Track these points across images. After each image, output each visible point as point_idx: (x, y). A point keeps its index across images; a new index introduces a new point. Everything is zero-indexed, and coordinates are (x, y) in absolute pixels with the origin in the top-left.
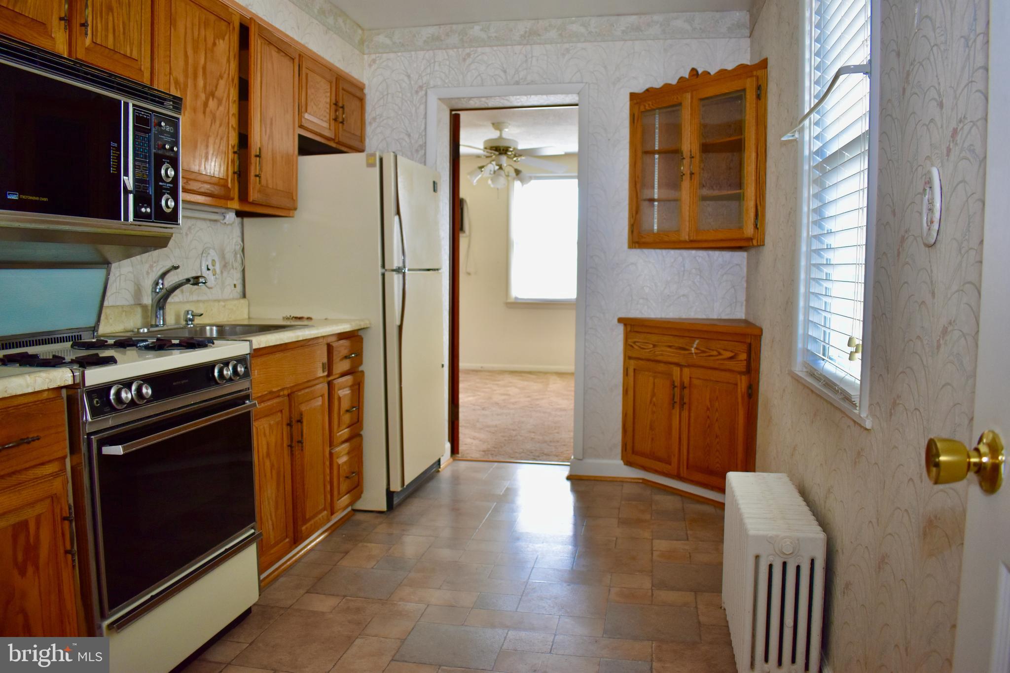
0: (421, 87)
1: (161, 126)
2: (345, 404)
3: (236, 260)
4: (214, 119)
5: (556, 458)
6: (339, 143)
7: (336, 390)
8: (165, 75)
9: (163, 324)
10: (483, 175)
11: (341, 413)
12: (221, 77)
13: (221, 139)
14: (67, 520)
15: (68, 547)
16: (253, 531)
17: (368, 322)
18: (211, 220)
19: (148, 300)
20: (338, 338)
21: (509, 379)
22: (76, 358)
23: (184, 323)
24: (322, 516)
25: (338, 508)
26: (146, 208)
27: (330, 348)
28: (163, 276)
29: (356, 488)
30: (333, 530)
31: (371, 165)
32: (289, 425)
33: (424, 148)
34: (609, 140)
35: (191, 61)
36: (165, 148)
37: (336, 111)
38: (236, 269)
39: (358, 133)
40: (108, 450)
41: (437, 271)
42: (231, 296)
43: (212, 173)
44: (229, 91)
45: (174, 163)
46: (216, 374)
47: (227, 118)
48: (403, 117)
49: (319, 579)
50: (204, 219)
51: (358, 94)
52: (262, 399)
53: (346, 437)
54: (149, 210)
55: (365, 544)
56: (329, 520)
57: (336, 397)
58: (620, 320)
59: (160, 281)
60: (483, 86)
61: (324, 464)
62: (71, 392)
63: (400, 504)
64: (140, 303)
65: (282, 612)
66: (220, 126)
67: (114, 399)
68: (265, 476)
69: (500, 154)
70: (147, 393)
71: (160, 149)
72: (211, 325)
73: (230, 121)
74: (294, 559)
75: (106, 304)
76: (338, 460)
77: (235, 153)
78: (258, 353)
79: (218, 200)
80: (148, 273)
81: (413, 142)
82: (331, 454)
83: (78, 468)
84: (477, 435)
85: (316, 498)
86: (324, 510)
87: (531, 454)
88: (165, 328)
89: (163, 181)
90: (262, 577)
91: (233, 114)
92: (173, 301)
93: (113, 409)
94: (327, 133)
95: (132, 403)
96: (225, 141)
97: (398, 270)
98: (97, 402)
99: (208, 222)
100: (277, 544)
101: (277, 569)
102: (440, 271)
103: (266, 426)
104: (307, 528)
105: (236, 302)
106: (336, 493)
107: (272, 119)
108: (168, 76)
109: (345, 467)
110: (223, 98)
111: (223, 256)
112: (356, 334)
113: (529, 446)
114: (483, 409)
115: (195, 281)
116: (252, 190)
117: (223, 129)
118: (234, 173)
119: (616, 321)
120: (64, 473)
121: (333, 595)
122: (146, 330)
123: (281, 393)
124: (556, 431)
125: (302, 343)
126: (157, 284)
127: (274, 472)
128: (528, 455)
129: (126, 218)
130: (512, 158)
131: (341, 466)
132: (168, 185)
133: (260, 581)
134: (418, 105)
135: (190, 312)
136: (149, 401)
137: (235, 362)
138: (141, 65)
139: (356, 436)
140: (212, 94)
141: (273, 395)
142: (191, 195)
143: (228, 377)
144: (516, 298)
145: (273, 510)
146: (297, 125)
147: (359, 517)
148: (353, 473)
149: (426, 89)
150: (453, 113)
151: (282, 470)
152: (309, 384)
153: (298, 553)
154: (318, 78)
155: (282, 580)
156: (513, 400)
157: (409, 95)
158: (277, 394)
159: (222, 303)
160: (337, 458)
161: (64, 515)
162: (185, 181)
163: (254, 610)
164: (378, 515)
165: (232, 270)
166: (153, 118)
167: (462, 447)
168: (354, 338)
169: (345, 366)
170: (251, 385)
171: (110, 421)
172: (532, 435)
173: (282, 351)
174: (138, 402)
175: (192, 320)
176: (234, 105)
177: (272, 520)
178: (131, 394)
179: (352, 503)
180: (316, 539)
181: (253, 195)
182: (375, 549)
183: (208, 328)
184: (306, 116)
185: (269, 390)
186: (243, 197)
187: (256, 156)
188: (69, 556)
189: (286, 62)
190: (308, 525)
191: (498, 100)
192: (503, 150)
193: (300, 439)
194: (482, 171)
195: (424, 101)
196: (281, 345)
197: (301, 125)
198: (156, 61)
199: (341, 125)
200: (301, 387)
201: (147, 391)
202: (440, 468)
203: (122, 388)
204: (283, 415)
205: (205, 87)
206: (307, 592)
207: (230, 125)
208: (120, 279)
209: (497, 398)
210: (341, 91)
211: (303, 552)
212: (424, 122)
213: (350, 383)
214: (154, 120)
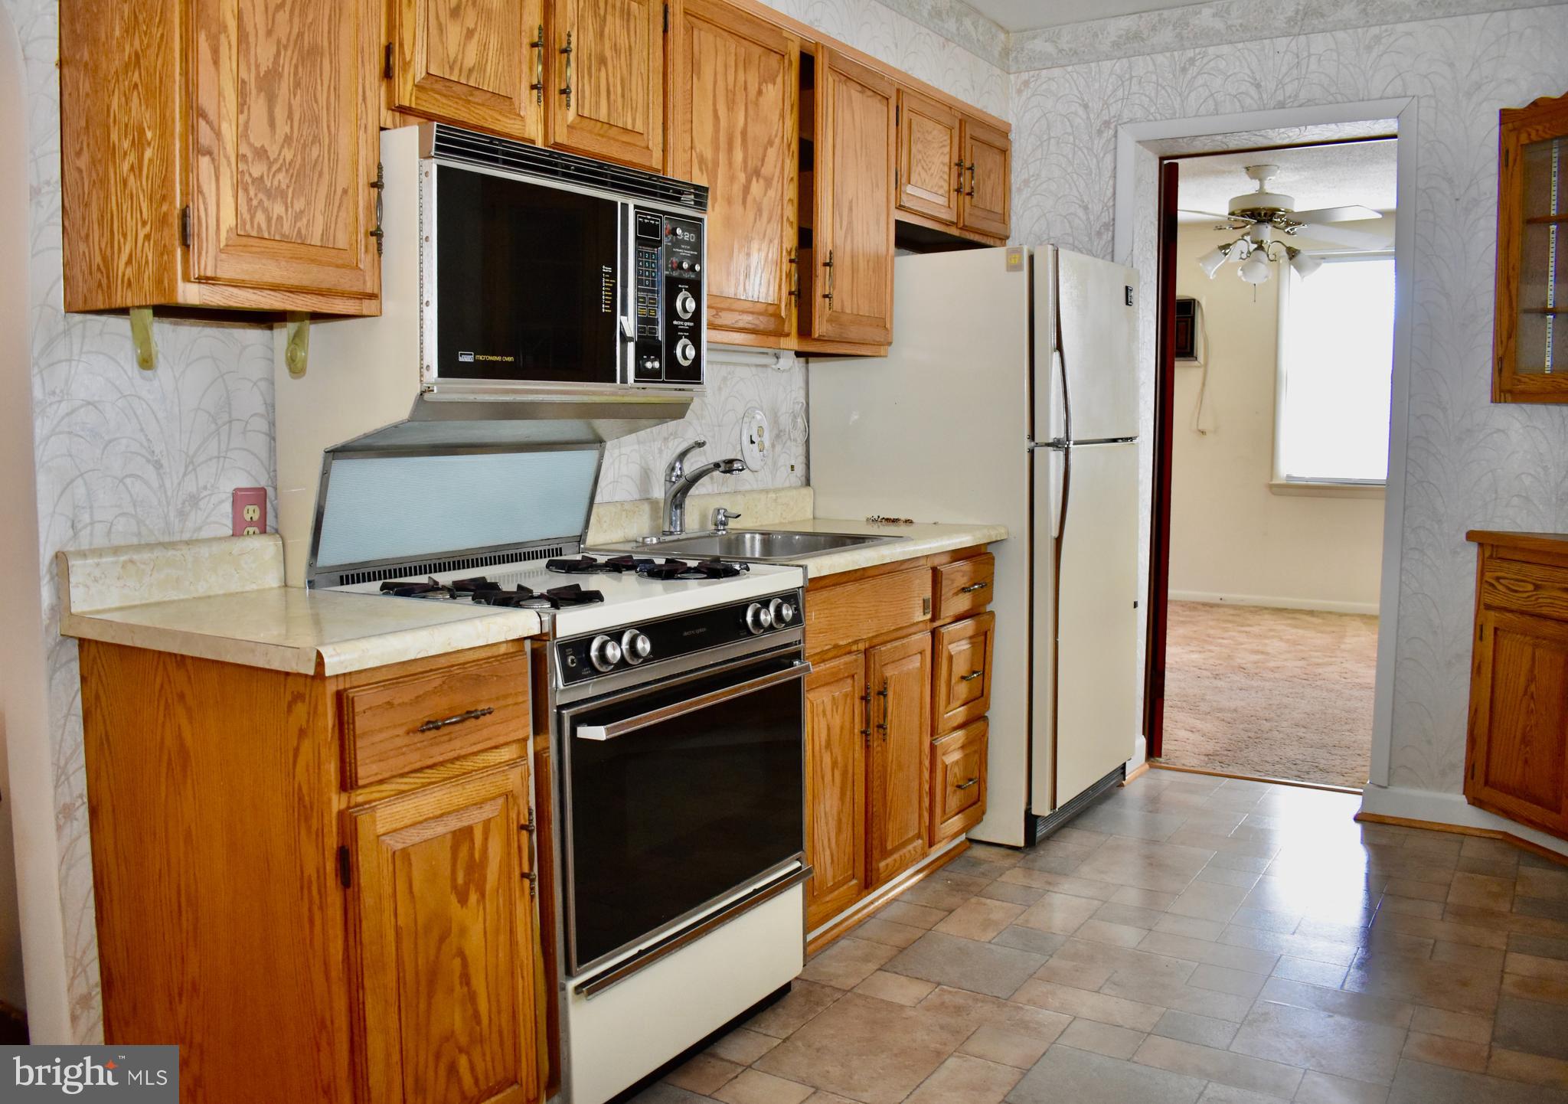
0: (1107, 124)
1: (676, 234)
2: (961, 667)
3: (795, 427)
4: (760, 211)
5: (1341, 779)
6: (964, 228)
7: (945, 642)
8: (684, 151)
9: (681, 531)
10: (1228, 259)
11: (953, 681)
12: (770, 143)
13: (771, 241)
14: (527, 830)
15: (526, 870)
16: (798, 864)
17: (1003, 531)
18: (757, 366)
19: (659, 492)
20: (952, 557)
21: (1269, 622)
22: (548, 591)
23: (713, 527)
24: (915, 848)
25: (942, 836)
26: (653, 361)
27: (936, 573)
28: (682, 456)
29: (975, 805)
30: (934, 869)
31: (1014, 268)
32: (865, 699)
33: (1111, 228)
34: (1457, 200)
35: (723, 123)
36: (682, 268)
37: (959, 175)
38: (795, 440)
39: (998, 209)
40: (586, 732)
41: (1129, 442)
42: (787, 484)
43: (756, 296)
44: (783, 161)
45: (695, 289)
46: (749, 619)
47: (780, 207)
48: (1075, 176)
49: (902, 950)
50: (748, 365)
51: (998, 143)
52: (822, 657)
53: (960, 720)
54: (657, 365)
55: (983, 900)
56: (925, 855)
57: (945, 655)
58: (1471, 536)
59: (678, 465)
60: (1217, 114)
61: (921, 763)
62: (537, 645)
63: (1048, 837)
64: (648, 496)
65: (838, 995)
66: (769, 221)
67: (596, 657)
68: (823, 778)
69: (1260, 222)
70: (644, 648)
71: (676, 270)
72: (753, 532)
73: (785, 211)
74: (865, 911)
75: (598, 499)
76: (944, 758)
77: (791, 261)
78: (816, 584)
79: (765, 337)
80: (661, 451)
81: (1092, 218)
82: (933, 748)
83: (545, 755)
84: (1198, 724)
85: (905, 817)
86: (918, 838)
87: (1294, 767)
88: (683, 536)
89: (680, 319)
90: (810, 937)
91: (790, 200)
92: (697, 492)
93: (596, 672)
94: (944, 215)
95: (622, 664)
96: (776, 246)
97: (1056, 444)
98: (573, 662)
99: (754, 369)
100: (836, 886)
101: (836, 926)
102: (1134, 441)
103: (827, 700)
104: (887, 865)
105: (794, 492)
106: (938, 810)
107: (851, 202)
108: (689, 152)
109: (956, 770)
110: (773, 176)
111: (775, 419)
112: (983, 550)
113: (1292, 752)
114: (1216, 677)
115: (728, 466)
116: (817, 320)
117: (775, 226)
118: (791, 293)
119: (1463, 536)
120: (525, 762)
121: (921, 979)
122: (655, 541)
123: (854, 648)
124: (1348, 727)
125: (889, 568)
126: (673, 469)
127: (837, 773)
128: (1289, 768)
129: (624, 380)
130: (1283, 229)
131: (949, 768)
132: (686, 324)
133: (806, 945)
134: (1101, 155)
135: (722, 511)
136: (647, 660)
137: (780, 601)
138: (648, 140)
139: (977, 719)
140: (757, 173)
141: (838, 651)
142: (723, 332)
143: (766, 625)
144: (1289, 477)
145: (833, 835)
146: (893, 205)
147: (978, 852)
148: (970, 780)
149: (1116, 127)
150: (1166, 162)
151: (851, 771)
152: (900, 633)
153: (872, 903)
154: (929, 125)
155: (843, 943)
156: (1272, 664)
157: (1086, 138)
158: (847, 650)
159: (772, 495)
160: (944, 754)
161: (522, 822)
162: (714, 312)
163: (795, 988)
164: (1010, 852)
165: (789, 443)
166: (664, 221)
167: (1166, 746)
168: (979, 556)
169: (963, 603)
170: (804, 637)
171: (590, 689)
172: (1301, 732)
173: (856, 580)
174: (631, 662)
175: (724, 524)
176: (791, 186)
177: (830, 847)
178: (621, 650)
179: (966, 829)
180: (904, 882)
181: (820, 327)
182: (997, 910)
183: (748, 536)
184: (909, 189)
185: (833, 643)
186: (805, 330)
187: (825, 265)
188: (527, 882)
189: (876, 105)
190: (889, 860)
191: (1246, 137)
192: (1265, 214)
193: (881, 722)
194: (1226, 254)
195: (1112, 146)
196: (856, 571)
197: (900, 206)
198: (671, 132)
199: (968, 198)
200: (886, 638)
201: (644, 645)
202: (1124, 779)
203: (608, 641)
204: (856, 683)
205: (745, 161)
206: (880, 969)
207: (785, 219)
208: (620, 462)
209: (1245, 658)
210: (968, 142)
211: (880, 901)
212: (1111, 182)
213: (970, 632)
214: (666, 226)
